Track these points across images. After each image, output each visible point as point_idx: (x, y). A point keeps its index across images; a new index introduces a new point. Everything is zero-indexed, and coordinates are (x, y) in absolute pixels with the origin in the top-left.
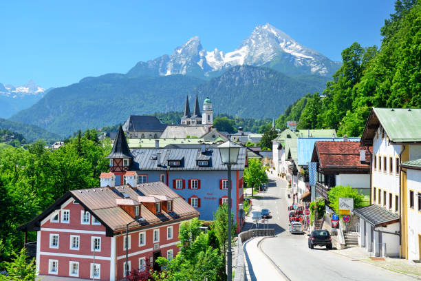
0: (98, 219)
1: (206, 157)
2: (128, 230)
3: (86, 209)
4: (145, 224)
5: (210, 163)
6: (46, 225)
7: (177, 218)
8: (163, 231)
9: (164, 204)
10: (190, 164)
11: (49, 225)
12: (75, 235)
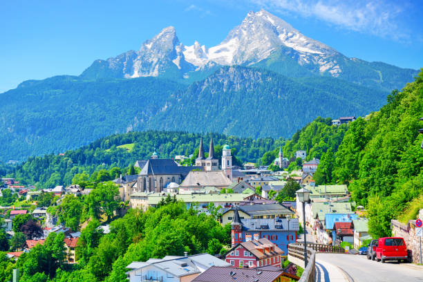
0: (251, 254)
1: (279, 224)
2: (265, 258)
3: (247, 250)
4: (268, 256)
5: (281, 227)
6: (228, 257)
7: (277, 253)
8: (272, 259)
9: (272, 248)
10: (272, 228)
11: (229, 256)
12: (241, 260)
